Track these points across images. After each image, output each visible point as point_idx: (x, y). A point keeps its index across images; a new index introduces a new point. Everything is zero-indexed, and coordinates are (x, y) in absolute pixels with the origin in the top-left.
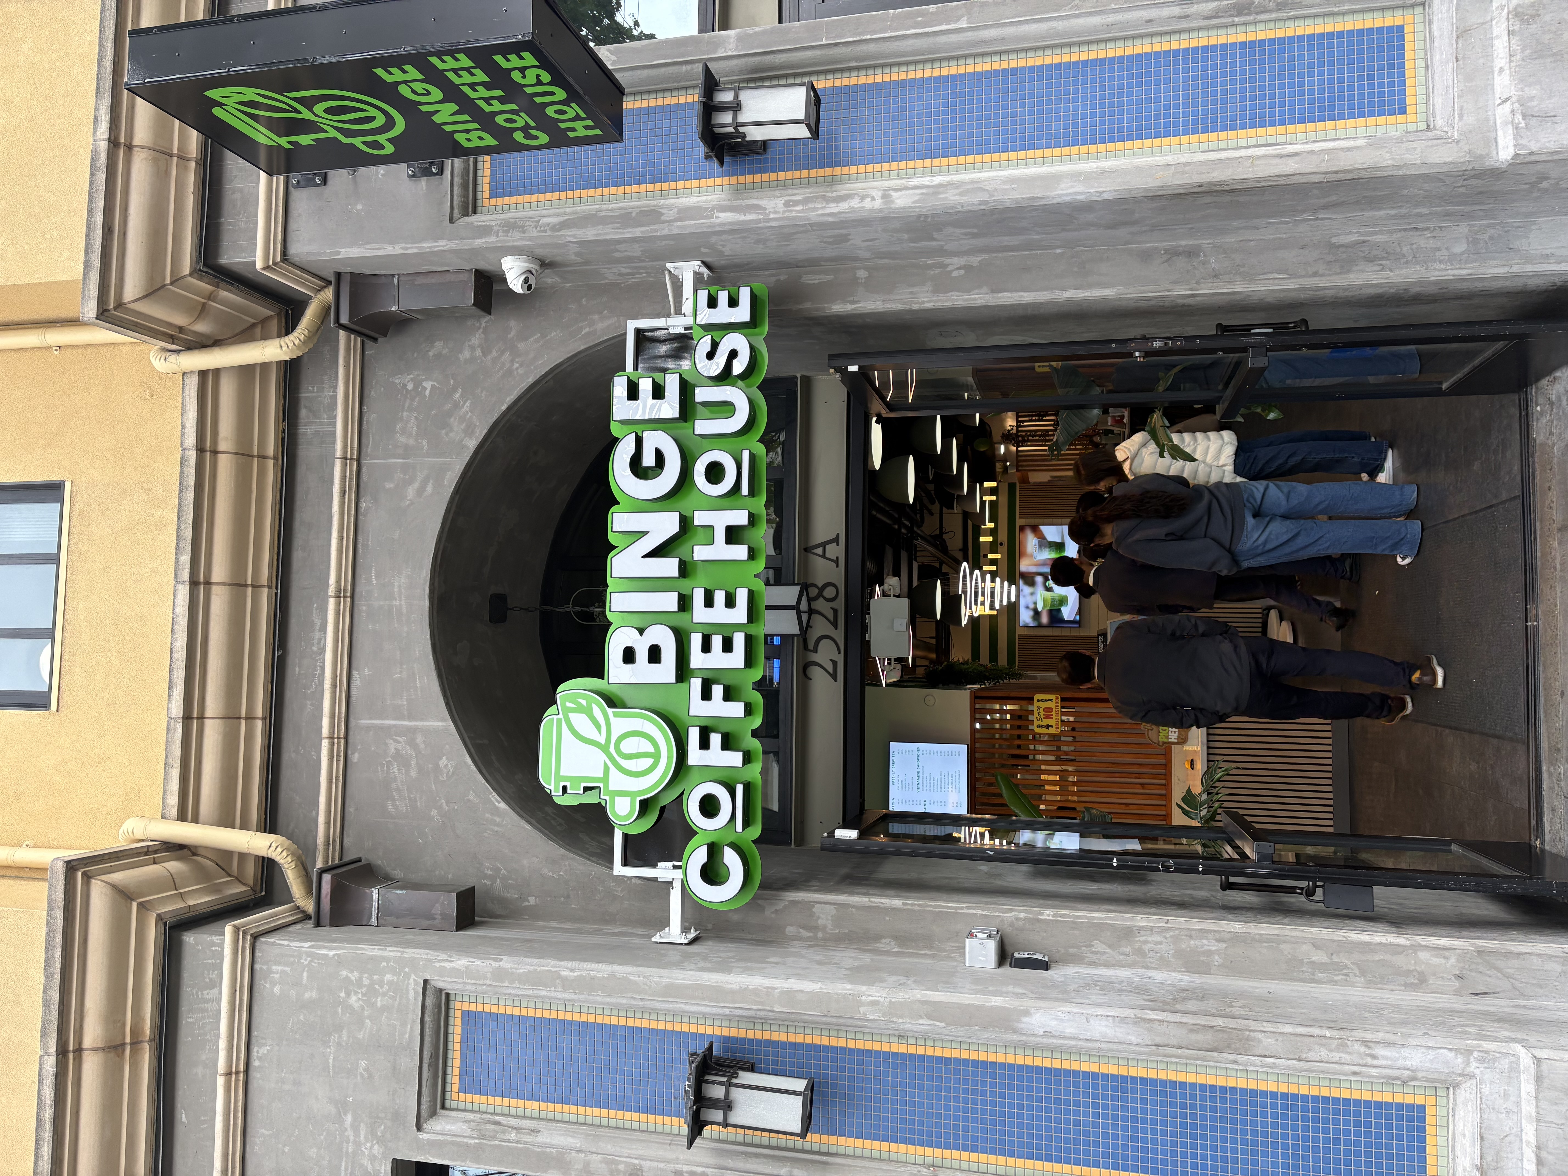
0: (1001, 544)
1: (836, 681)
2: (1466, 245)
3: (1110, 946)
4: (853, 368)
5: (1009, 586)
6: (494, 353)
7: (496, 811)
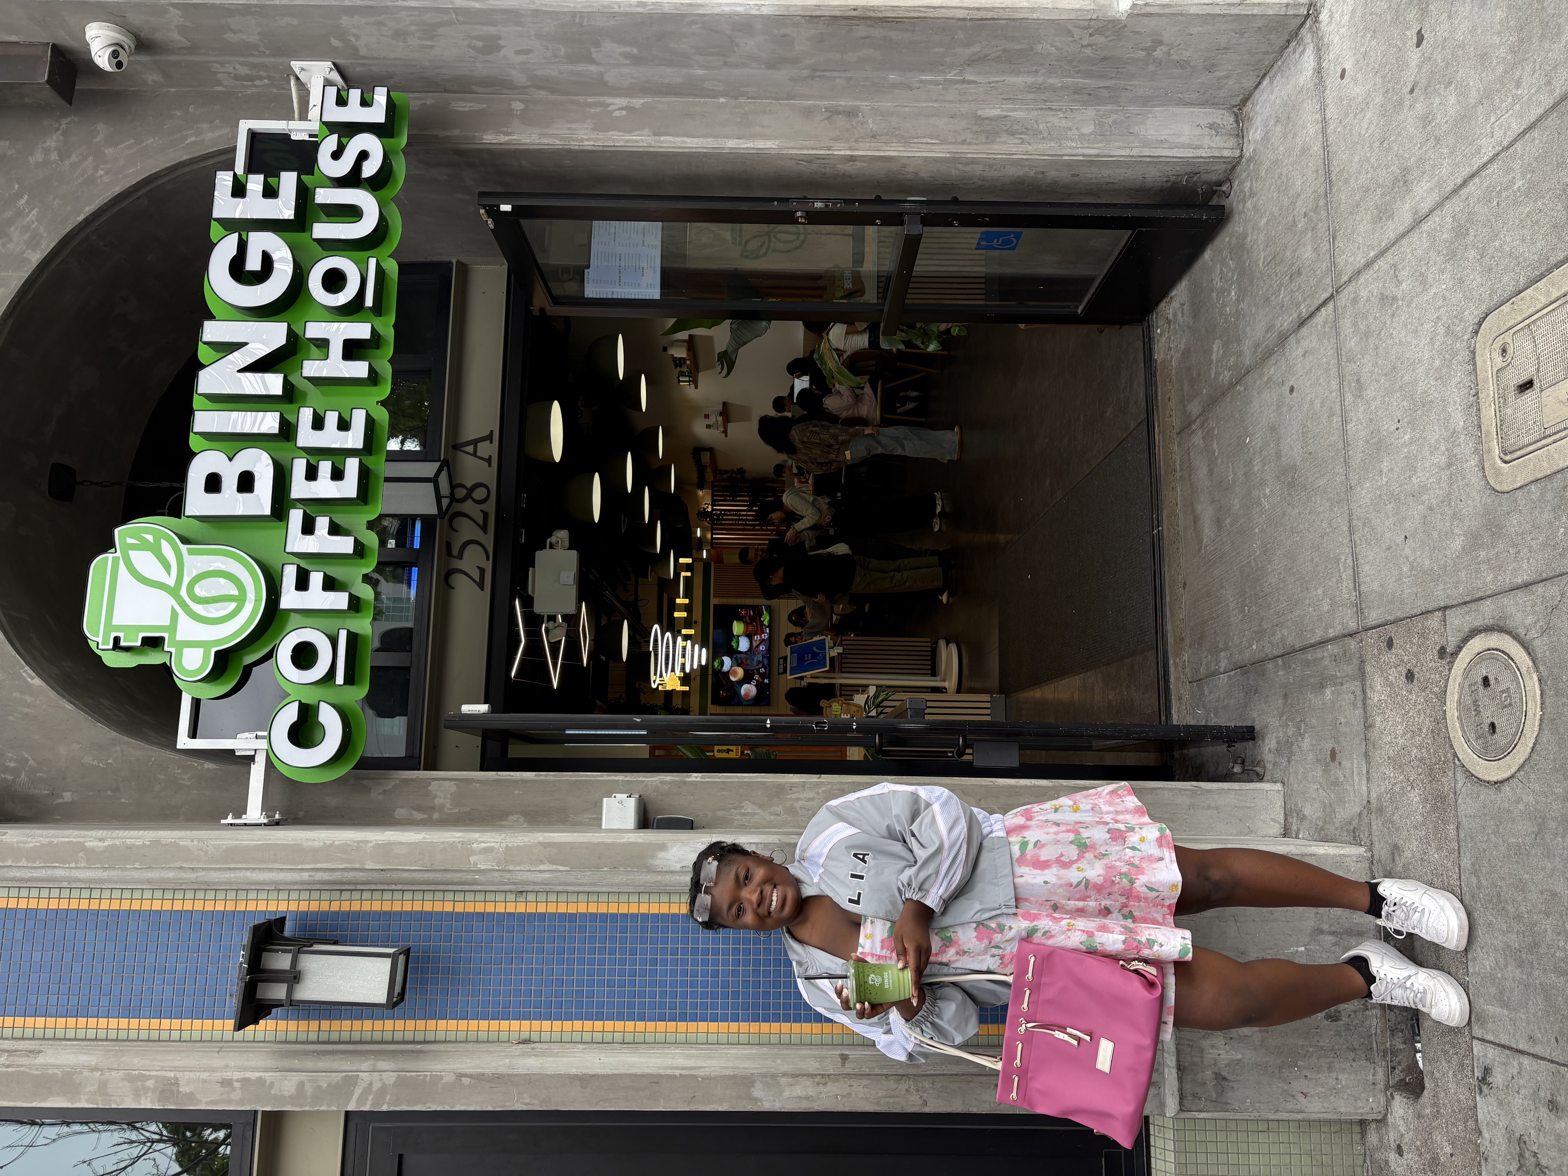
0: (696, 622)
1: (482, 590)
2: (1093, 127)
3: (760, 807)
4: (506, 208)
5: (700, 651)
6: (74, 158)
7: (28, 689)
